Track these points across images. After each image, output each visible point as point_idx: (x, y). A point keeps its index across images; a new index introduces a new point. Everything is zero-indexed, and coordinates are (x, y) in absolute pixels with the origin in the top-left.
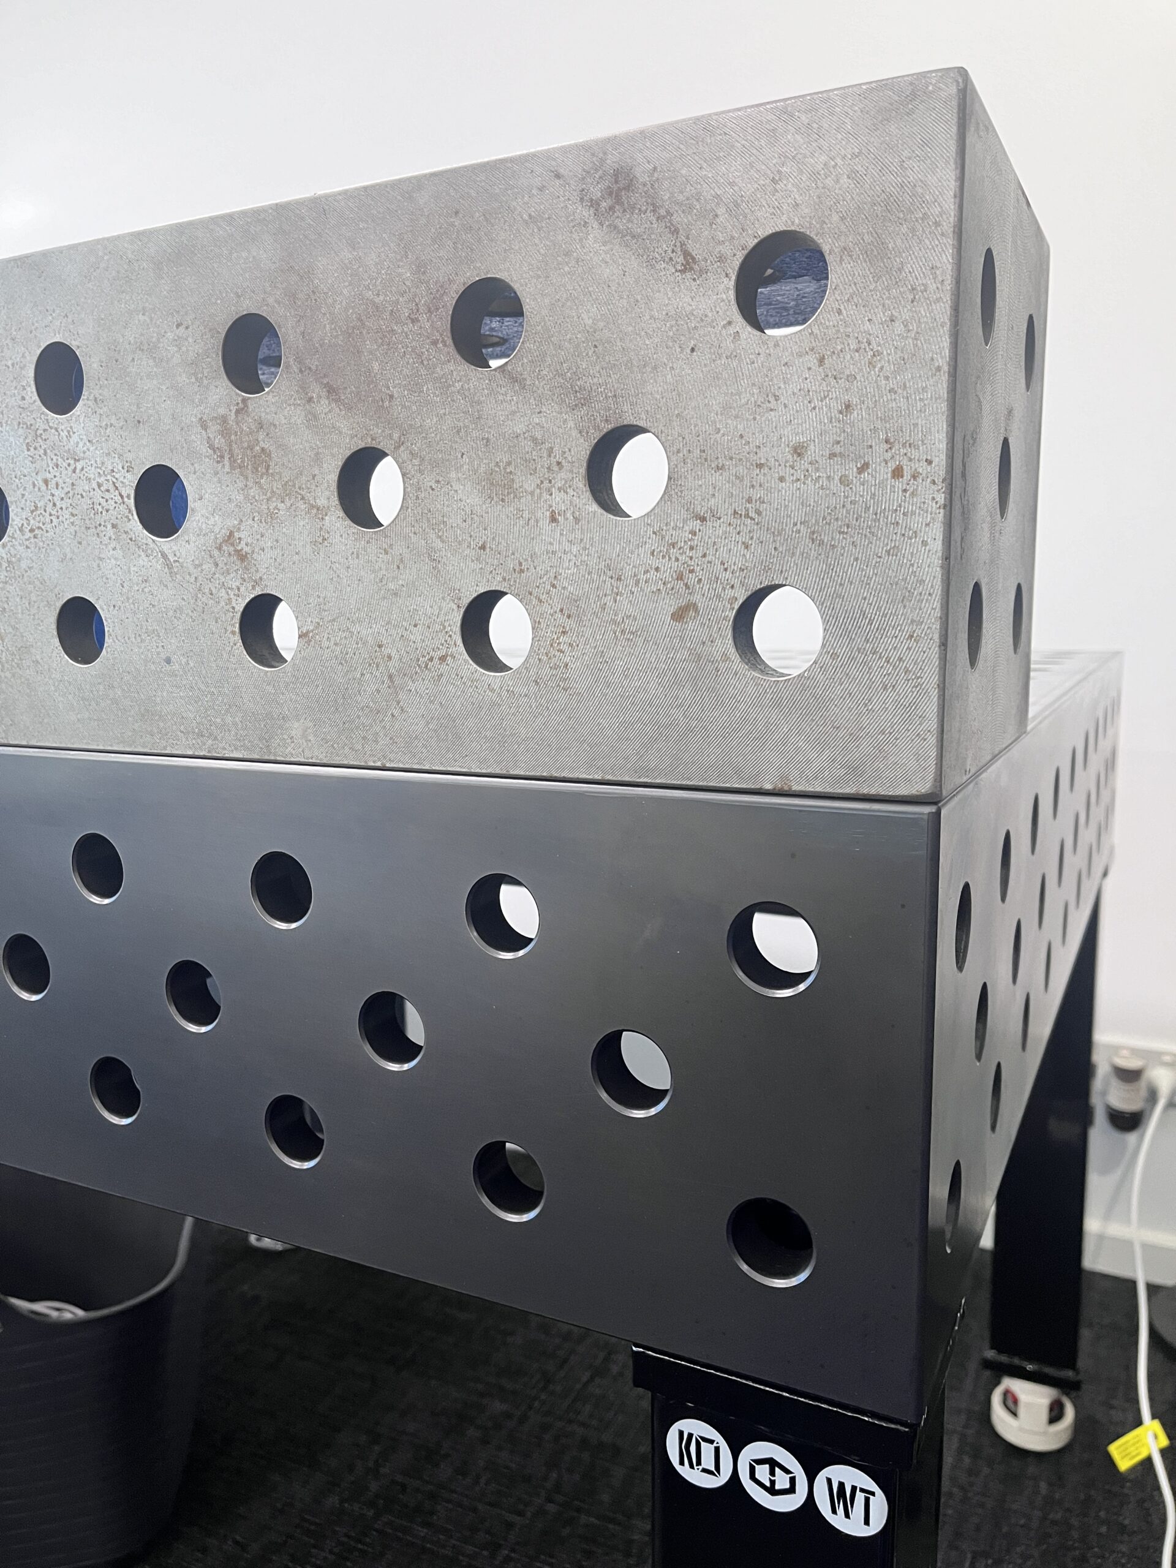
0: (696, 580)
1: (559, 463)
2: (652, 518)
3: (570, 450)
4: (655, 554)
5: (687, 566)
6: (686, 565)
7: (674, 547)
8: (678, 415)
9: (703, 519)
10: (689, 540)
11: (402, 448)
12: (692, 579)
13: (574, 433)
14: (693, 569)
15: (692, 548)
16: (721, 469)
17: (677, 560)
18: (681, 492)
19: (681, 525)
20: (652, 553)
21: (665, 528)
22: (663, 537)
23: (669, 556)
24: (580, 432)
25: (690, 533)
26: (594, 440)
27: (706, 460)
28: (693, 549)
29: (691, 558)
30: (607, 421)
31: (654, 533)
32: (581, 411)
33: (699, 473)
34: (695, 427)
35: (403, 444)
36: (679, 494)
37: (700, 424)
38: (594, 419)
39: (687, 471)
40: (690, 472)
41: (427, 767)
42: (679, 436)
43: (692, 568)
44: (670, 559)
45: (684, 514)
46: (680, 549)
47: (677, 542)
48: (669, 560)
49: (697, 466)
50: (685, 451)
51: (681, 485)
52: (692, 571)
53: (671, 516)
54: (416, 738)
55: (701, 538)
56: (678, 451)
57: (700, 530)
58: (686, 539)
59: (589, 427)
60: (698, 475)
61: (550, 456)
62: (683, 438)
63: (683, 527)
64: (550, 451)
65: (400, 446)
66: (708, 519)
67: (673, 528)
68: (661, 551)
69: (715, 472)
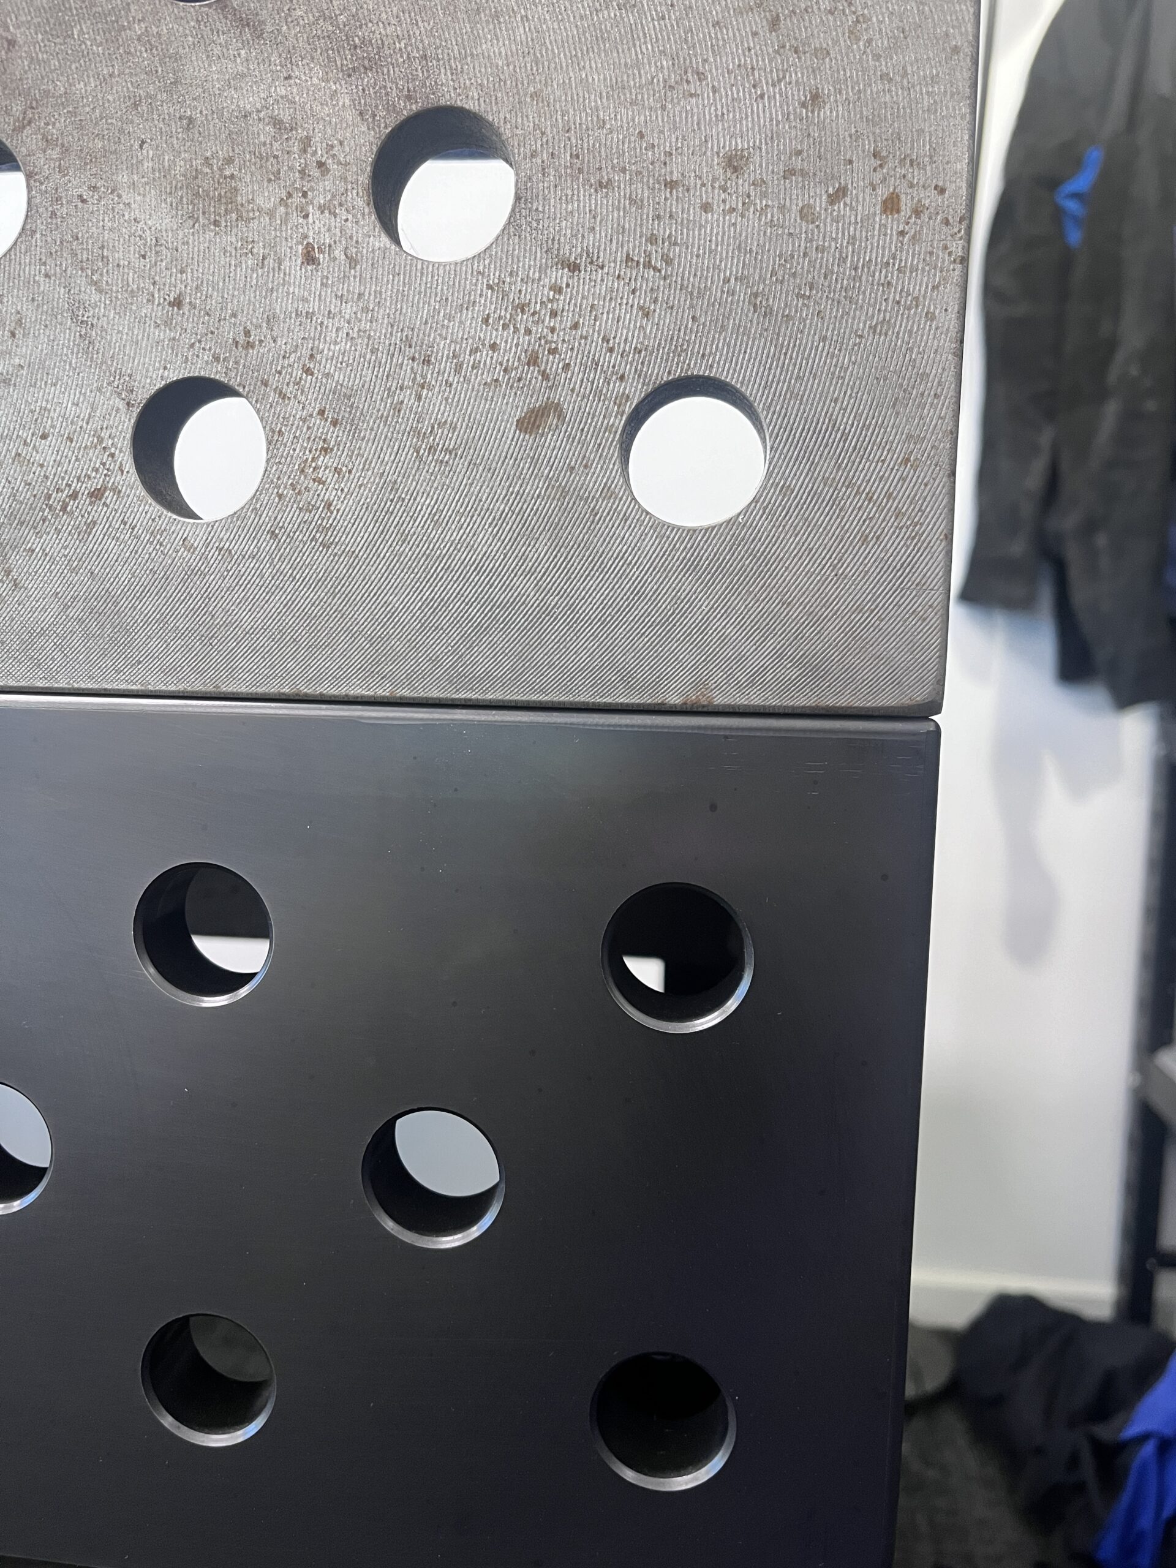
0: (561, 366)
1: (321, 165)
2: (487, 262)
3: (341, 143)
4: (491, 321)
5: (546, 343)
6: (543, 342)
7: (523, 311)
8: (535, 95)
9: (574, 268)
10: (551, 301)
11: (28, 131)
12: (553, 365)
13: (350, 115)
14: (556, 348)
15: (554, 314)
16: (606, 187)
17: (528, 332)
18: (538, 221)
19: (537, 275)
20: (486, 321)
21: (508, 280)
22: (505, 295)
23: (514, 325)
24: (361, 114)
25: (550, 289)
26: (386, 127)
27: (581, 171)
28: (556, 315)
29: (553, 330)
30: (409, 98)
31: (489, 287)
32: (363, 80)
33: (569, 192)
34: (563, 116)
35: (30, 122)
36: (534, 224)
37: (571, 112)
38: (387, 94)
39: (549, 188)
40: (552, 189)
41: (62, 685)
42: (534, 129)
43: (554, 345)
44: (516, 330)
45: (541, 258)
46: (534, 314)
47: (529, 304)
48: (514, 332)
49: (566, 180)
50: (545, 155)
51: (537, 209)
52: (553, 352)
53: (519, 261)
54: (42, 632)
55: (571, 298)
56: (534, 154)
57: (568, 285)
58: (545, 299)
59: (376, 106)
60: (567, 195)
61: (305, 151)
62: (543, 133)
63: (539, 279)
64: (306, 143)
65: (24, 127)
66: (582, 268)
67: (522, 280)
68: (500, 318)
69: (596, 191)
